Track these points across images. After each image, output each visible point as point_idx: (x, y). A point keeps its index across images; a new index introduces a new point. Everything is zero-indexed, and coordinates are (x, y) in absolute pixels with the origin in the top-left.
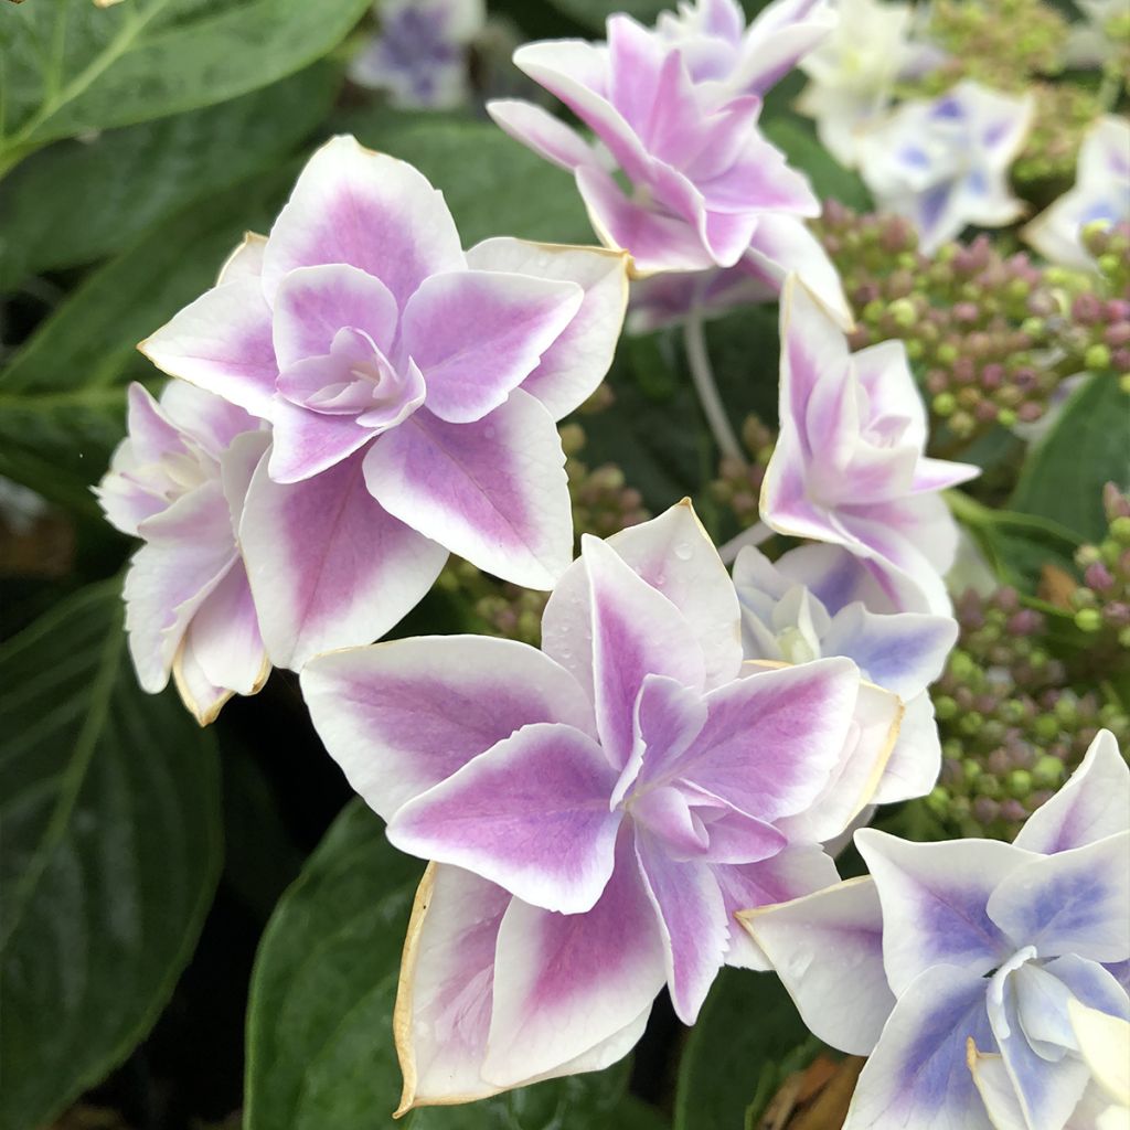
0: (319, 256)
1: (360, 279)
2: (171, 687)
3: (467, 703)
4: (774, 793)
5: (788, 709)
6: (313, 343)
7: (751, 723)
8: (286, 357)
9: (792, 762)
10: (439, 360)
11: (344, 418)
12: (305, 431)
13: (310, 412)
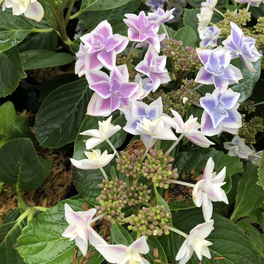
0: (100, 32)
1: (102, 36)
2: (78, 74)
3: (100, 78)
4: (128, 95)
5: (131, 88)
6: (96, 41)
7: (127, 88)
8: (92, 41)
9: (130, 93)
10: (108, 45)
11: (96, 49)
12: (92, 49)
13: (94, 47)
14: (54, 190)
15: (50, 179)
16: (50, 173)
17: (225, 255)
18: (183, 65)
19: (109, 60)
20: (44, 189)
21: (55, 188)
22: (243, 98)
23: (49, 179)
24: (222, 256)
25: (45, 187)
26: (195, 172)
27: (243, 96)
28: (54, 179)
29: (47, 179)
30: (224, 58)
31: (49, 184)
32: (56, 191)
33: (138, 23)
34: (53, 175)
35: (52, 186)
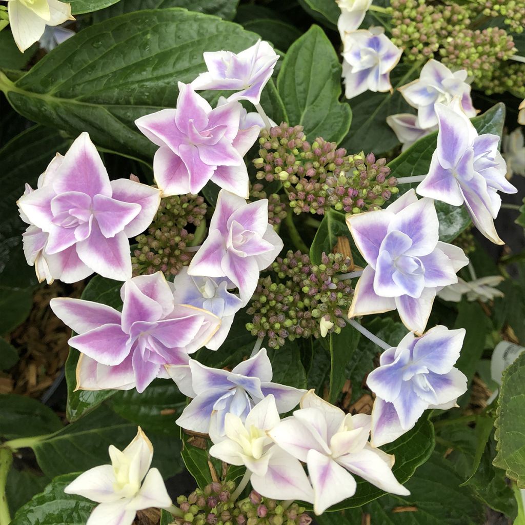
8: (55, 211)
14: (48, 345)
15: (34, 320)
16: (30, 307)
17: (417, 503)
18: (312, 201)
19: (112, 253)
20: (26, 343)
21: (49, 338)
22: (457, 225)
23: (31, 319)
24: (411, 504)
25: (25, 338)
26: (350, 387)
27: (457, 220)
28: (43, 318)
29: (28, 320)
30: (420, 222)
31: (33, 330)
32: (52, 345)
33: (180, 124)
34: (39, 308)
35: (42, 334)
